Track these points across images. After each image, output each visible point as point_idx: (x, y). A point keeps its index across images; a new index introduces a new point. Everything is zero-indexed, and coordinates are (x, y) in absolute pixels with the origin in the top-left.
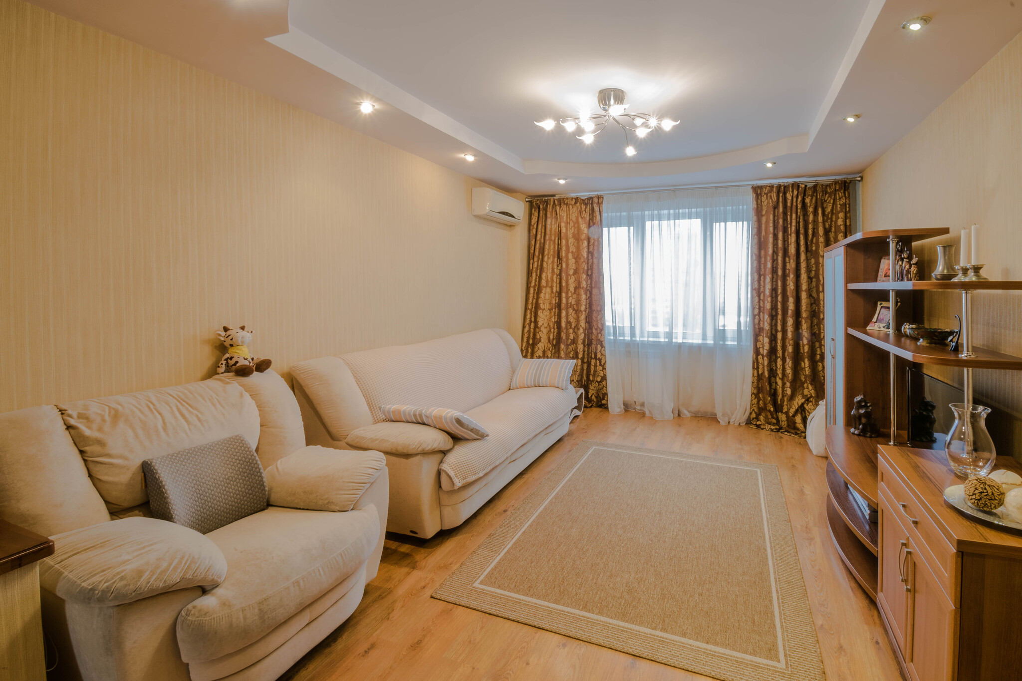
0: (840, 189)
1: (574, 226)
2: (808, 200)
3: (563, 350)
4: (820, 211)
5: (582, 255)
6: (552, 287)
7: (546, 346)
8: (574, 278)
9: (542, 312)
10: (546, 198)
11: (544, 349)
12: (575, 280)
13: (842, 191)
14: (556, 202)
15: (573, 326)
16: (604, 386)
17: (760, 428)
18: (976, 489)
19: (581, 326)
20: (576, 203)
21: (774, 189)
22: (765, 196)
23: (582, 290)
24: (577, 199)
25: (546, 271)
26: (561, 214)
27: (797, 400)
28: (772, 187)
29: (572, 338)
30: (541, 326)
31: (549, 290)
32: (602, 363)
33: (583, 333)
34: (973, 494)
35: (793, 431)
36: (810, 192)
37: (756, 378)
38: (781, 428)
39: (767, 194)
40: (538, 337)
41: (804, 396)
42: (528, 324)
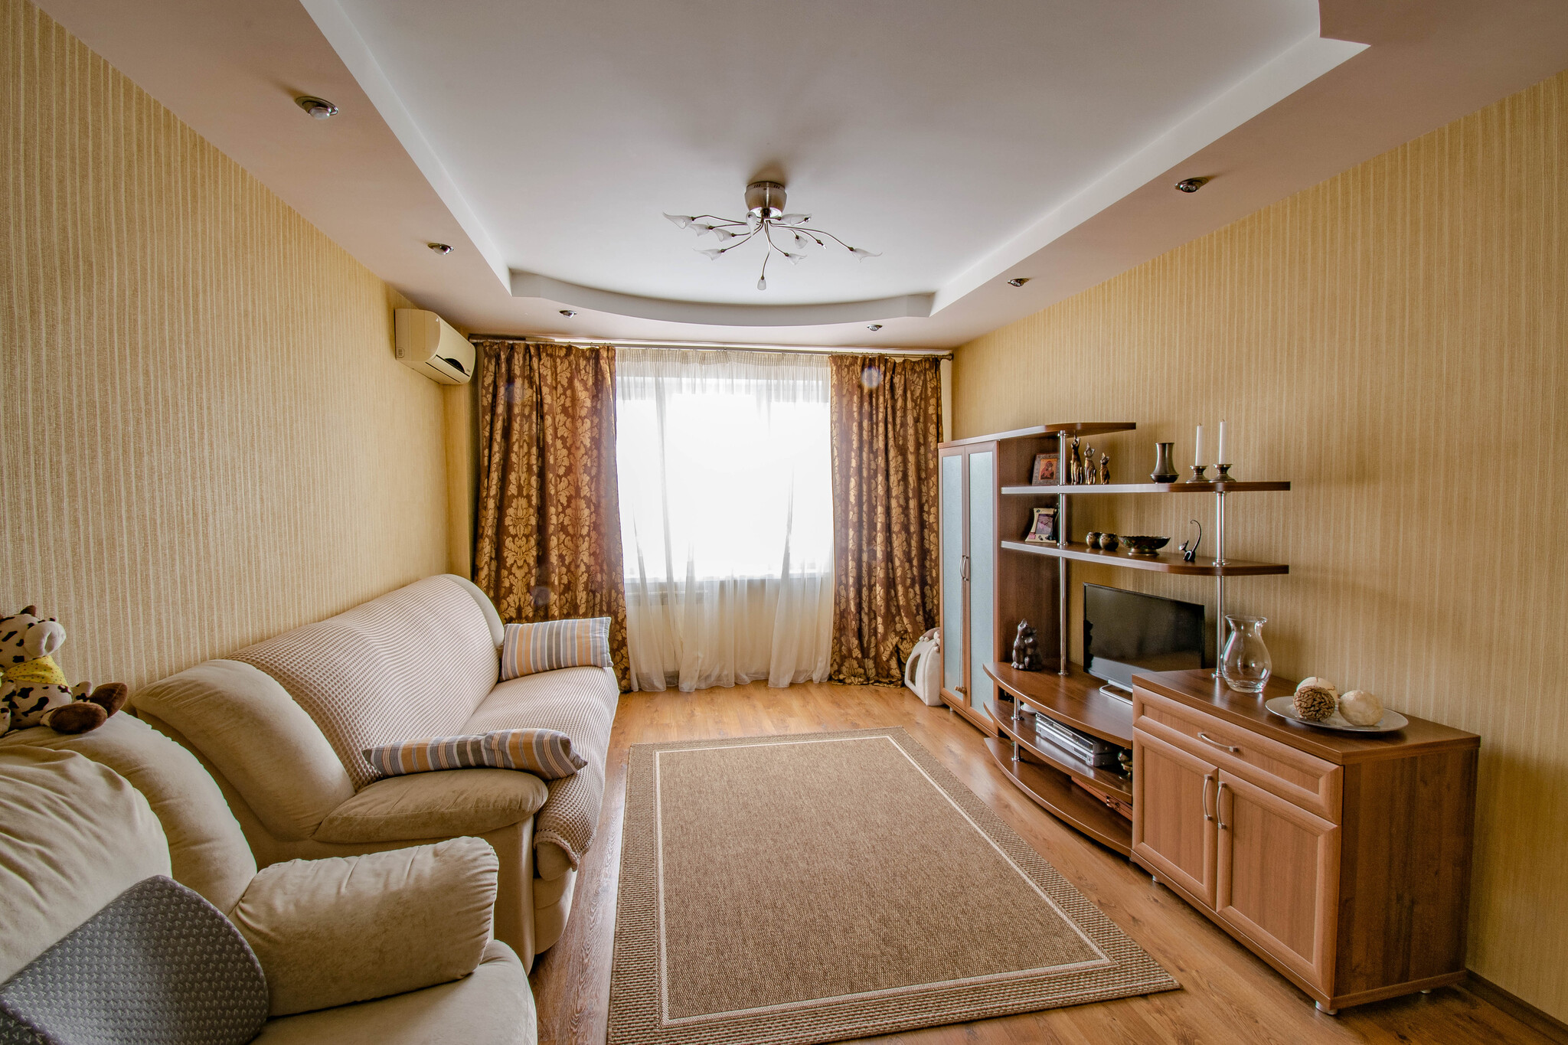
0: (931, 368)
1: (564, 393)
2: (896, 380)
3: (555, 603)
4: (909, 395)
5: (582, 442)
6: (529, 497)
7: (522, 600)
8: (566, 482)
9: (513, 542)
10: (511, 342)
11: (520, 605)
12: (569, 484)
13: (933, 371)
14: (532, 351)
15: (567, 562)
16: (623, 657)
17: (845, 683)
18: (1314, 700)
19: (582, 560)
20: (568, 355)
21: (859, 361)
22: (846, 370)
23: (583, 501)
24: (569, 348)
25: (516, 470)
26: (541, 371)
27: (890, 639)
28: (855, 358)
29: (566, 582)
30: (512, 565)
31: (523, 502)
32: (619, 619)
33: (586, 572)
34: (1312, 706)
35: (887, 681)
36: (899, 369)
37: (838, 616)
38: (868, 679)
39: (848, 367)
40: (507, 584)
41: (897, 633)
42: (486, 562)
